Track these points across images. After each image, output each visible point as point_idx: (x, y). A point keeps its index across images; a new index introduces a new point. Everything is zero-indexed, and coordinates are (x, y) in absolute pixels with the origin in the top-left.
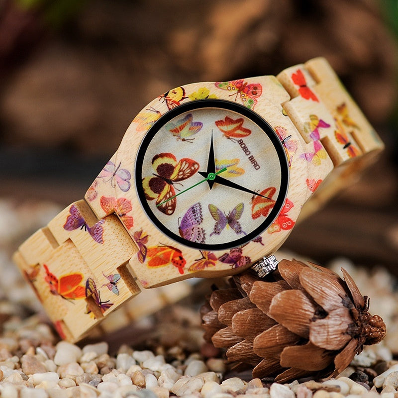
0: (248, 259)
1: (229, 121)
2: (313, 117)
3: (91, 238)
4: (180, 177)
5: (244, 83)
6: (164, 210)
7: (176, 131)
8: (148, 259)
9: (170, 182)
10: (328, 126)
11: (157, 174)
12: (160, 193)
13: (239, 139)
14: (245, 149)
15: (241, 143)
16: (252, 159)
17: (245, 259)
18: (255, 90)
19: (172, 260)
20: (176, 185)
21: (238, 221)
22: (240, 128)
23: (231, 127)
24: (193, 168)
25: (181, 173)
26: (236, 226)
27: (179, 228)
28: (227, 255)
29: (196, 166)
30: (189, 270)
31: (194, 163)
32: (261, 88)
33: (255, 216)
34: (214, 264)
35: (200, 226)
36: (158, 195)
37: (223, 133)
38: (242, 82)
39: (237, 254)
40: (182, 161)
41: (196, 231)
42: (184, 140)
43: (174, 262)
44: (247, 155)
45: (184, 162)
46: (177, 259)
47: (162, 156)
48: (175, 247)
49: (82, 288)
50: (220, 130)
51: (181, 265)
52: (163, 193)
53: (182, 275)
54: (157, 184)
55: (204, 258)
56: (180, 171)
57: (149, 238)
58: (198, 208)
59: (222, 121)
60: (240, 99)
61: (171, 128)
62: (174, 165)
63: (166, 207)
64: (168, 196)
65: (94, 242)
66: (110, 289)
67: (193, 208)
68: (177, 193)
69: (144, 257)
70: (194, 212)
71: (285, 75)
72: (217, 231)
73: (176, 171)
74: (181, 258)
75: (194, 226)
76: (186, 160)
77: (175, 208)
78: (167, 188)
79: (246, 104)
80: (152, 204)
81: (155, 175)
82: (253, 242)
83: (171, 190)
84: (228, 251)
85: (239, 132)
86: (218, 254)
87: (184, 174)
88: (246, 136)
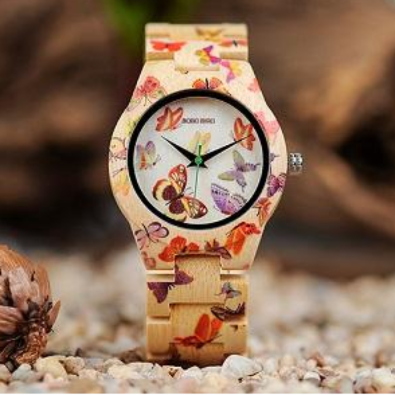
0: (282, 174)
1: (161, 120)
2: (198, 53)
3: (183, 286)
4: (182, 185)
5: (140, 88)
6: (200, 215)
7: (143, 166)
8: (231, 252)
9: (181, 196)
10: (211, 48)
11: (167, 202)
12: (185, 210)
13: (181, 120)
14: (193, 121)
15: (185, 121)
16: (203, 121)
17: (280, 177)
18: (152, 84)
19: (245, 233)
20: (187, 193)
21: (245, 163)
22: (173, 114)
23: (168, 121)
24: (181, 171)
25: (179, 183)
26: (248, 167)
27: (223, 212)
28: (269, 189)
29: (181, 168)
30: (261, 225)
31: (178, 167)
32: (153, 77)
33: (250, 147)
34: (270, 203)
35: (231, 195)
36: (185, 212)
37: (169, 130)
38: (138, 89)
39: (273, 181)
40: (170, 175)
41: (232, 201)
42: (154, 164)
43: (248, 233)
44: (198, 122)
45: (173, 175)
46: (247, 229)
47: (156, 189)
48: (237, 225)
49: (214, 321)
50: (165, 130)
51: (253, 229)
52: (186, 206)
53: (261, 235)
54: (176, 207)
55: (260, 208)
56: (177, 182)
57: (217, 240)
58: (216, 187)
59: (158, 125)
60: (153, 99)
61: (139, 167)
62: (169, 184)
63: (199, 211)
64: (191, 204)
65: (188, 285)
66: (232, 297)
67: (213, 191)
68: (192, 196)
69: (228, 254)
70: (216, 192)
71: (150, 53)
72: (244, 185)
73: (175, 186)
74: (248, 226)
75: (228, 200)
76: (172, 172)
77: (203, 205)
78: (184, 201)
79: (159, 97)
80: (190, 221)
81: (168, 204)
82: (272, 162)
83: (188, 199)
84: (266, 186)
85: (175, 117)
86: (264, 194)
87: (182, 181)
88: (182, 113)
